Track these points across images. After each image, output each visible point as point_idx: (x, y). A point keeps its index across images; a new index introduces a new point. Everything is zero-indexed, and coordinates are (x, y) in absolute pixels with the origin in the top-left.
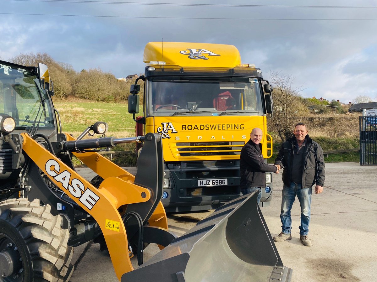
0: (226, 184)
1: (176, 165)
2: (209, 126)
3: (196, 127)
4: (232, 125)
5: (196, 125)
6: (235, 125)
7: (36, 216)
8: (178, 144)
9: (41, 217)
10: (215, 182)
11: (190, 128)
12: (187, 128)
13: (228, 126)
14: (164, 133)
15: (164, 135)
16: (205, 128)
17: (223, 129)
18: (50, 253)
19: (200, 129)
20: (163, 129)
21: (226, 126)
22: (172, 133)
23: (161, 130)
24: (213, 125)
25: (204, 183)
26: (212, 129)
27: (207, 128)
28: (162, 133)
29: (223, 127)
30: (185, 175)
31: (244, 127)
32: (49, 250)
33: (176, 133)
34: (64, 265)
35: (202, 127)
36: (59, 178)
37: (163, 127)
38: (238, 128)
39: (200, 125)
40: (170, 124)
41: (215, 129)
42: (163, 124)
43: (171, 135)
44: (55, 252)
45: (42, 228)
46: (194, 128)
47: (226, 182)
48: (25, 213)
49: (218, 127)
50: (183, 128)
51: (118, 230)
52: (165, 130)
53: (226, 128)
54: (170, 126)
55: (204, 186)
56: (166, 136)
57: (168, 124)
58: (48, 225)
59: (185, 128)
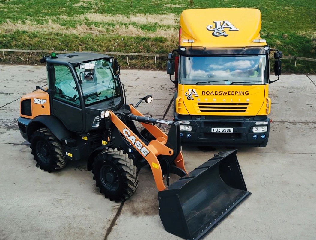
0: (232, 132)
1: (197, 117)
2: (222, 93)
3: (212, 93)
4: (239, 92)
5: (212, 92)
6: (241, 92)
7: (123, 160)
8: (199, 104)
9: (125, 161)
10: (224, 130)
11: (208, 93)
12: (205, 93)
13: (236, 92)
14: (189, 96)
15: (189, 97)
16: (219, 93)
17: (232, 95)
18: (130, 177)
19: (215, 94)
20: (189, 93)
21: (234, 93)
22: (195, 96)
23: (187, 94)
24: (225, 92)
25: (216, 130)
26: (224, 94)
27: (221, 94)
28: (188, 96)
29: (232, 93)
30: (203, 124)
31: (248, 93)
32: (129, 176)
33: (198, 96)
34: (135, 181)
35: (217, 93)
36: (130, 138)
37: (189, 92)
38: (244, 94)
39: (215, 92)
40: (194, 90)
41: (226, 94)
42: (189, 90)
43: (194, 98)
44: (132, 176)
45: (126, 166)
46: (211, 94)
47: (232, 130)
48: (119, 159)
49: (229, 93)
50: (203, 93)
51: (158, 168)
52: (190, 94)
53: (234, 94)
54: (194, 92)
55: (216, 132)
56: (191, 98)
57: (193, 90)
58: (128, 165)
59: (204, 93)
